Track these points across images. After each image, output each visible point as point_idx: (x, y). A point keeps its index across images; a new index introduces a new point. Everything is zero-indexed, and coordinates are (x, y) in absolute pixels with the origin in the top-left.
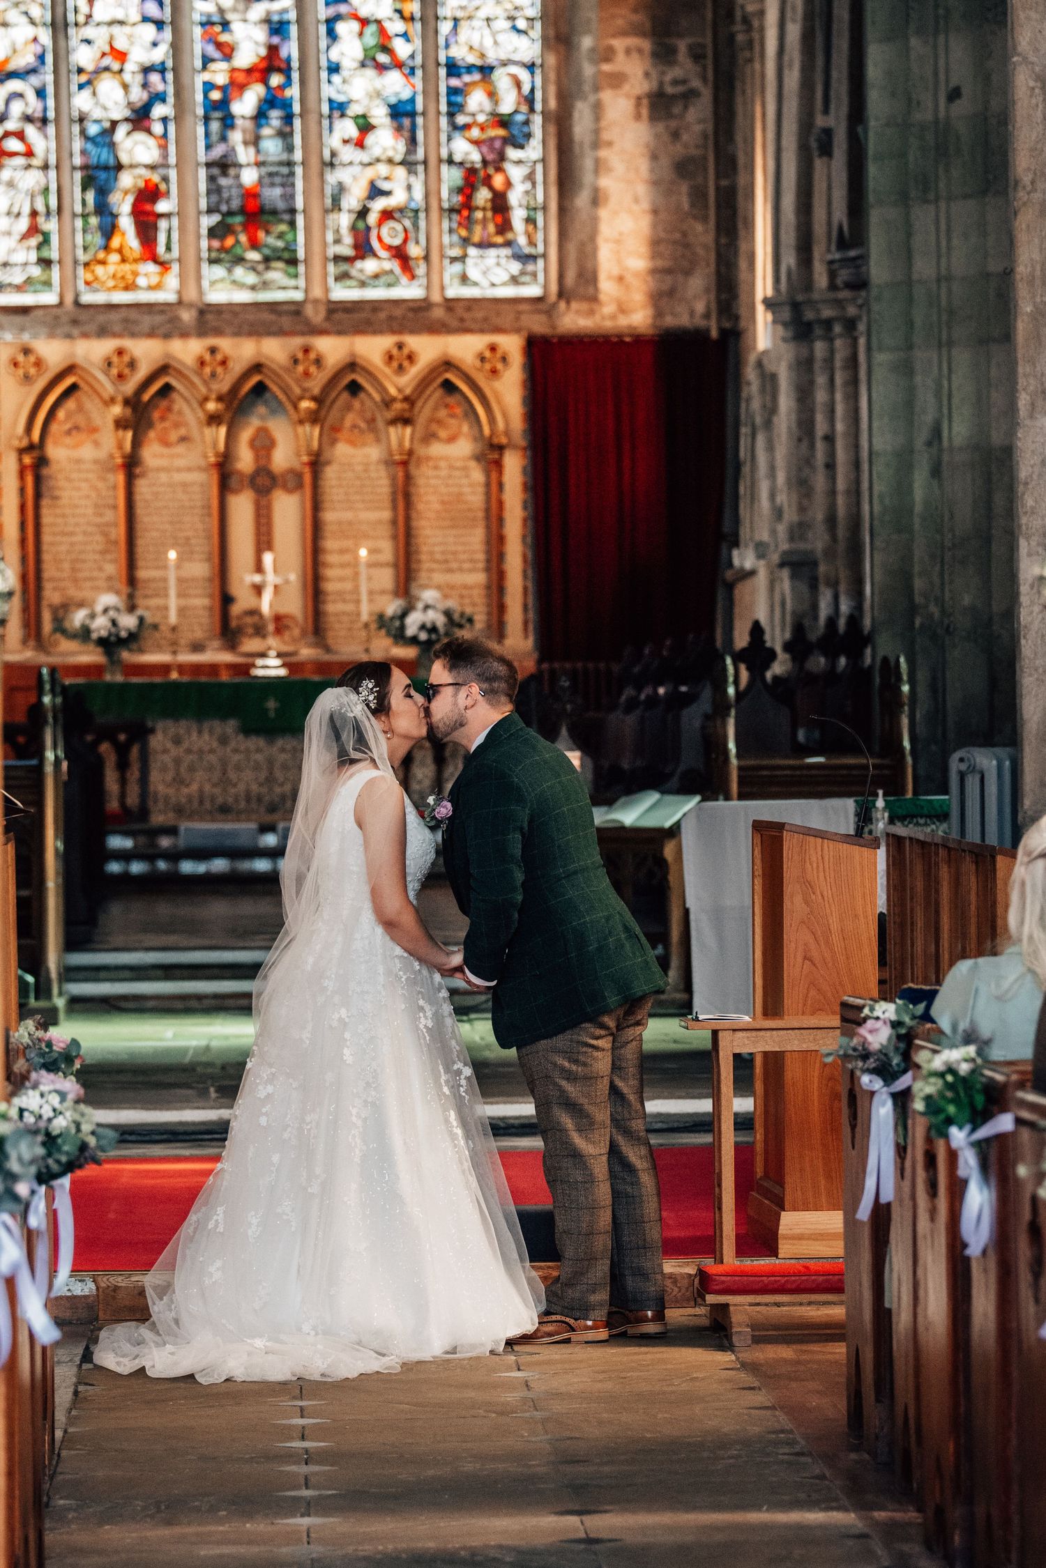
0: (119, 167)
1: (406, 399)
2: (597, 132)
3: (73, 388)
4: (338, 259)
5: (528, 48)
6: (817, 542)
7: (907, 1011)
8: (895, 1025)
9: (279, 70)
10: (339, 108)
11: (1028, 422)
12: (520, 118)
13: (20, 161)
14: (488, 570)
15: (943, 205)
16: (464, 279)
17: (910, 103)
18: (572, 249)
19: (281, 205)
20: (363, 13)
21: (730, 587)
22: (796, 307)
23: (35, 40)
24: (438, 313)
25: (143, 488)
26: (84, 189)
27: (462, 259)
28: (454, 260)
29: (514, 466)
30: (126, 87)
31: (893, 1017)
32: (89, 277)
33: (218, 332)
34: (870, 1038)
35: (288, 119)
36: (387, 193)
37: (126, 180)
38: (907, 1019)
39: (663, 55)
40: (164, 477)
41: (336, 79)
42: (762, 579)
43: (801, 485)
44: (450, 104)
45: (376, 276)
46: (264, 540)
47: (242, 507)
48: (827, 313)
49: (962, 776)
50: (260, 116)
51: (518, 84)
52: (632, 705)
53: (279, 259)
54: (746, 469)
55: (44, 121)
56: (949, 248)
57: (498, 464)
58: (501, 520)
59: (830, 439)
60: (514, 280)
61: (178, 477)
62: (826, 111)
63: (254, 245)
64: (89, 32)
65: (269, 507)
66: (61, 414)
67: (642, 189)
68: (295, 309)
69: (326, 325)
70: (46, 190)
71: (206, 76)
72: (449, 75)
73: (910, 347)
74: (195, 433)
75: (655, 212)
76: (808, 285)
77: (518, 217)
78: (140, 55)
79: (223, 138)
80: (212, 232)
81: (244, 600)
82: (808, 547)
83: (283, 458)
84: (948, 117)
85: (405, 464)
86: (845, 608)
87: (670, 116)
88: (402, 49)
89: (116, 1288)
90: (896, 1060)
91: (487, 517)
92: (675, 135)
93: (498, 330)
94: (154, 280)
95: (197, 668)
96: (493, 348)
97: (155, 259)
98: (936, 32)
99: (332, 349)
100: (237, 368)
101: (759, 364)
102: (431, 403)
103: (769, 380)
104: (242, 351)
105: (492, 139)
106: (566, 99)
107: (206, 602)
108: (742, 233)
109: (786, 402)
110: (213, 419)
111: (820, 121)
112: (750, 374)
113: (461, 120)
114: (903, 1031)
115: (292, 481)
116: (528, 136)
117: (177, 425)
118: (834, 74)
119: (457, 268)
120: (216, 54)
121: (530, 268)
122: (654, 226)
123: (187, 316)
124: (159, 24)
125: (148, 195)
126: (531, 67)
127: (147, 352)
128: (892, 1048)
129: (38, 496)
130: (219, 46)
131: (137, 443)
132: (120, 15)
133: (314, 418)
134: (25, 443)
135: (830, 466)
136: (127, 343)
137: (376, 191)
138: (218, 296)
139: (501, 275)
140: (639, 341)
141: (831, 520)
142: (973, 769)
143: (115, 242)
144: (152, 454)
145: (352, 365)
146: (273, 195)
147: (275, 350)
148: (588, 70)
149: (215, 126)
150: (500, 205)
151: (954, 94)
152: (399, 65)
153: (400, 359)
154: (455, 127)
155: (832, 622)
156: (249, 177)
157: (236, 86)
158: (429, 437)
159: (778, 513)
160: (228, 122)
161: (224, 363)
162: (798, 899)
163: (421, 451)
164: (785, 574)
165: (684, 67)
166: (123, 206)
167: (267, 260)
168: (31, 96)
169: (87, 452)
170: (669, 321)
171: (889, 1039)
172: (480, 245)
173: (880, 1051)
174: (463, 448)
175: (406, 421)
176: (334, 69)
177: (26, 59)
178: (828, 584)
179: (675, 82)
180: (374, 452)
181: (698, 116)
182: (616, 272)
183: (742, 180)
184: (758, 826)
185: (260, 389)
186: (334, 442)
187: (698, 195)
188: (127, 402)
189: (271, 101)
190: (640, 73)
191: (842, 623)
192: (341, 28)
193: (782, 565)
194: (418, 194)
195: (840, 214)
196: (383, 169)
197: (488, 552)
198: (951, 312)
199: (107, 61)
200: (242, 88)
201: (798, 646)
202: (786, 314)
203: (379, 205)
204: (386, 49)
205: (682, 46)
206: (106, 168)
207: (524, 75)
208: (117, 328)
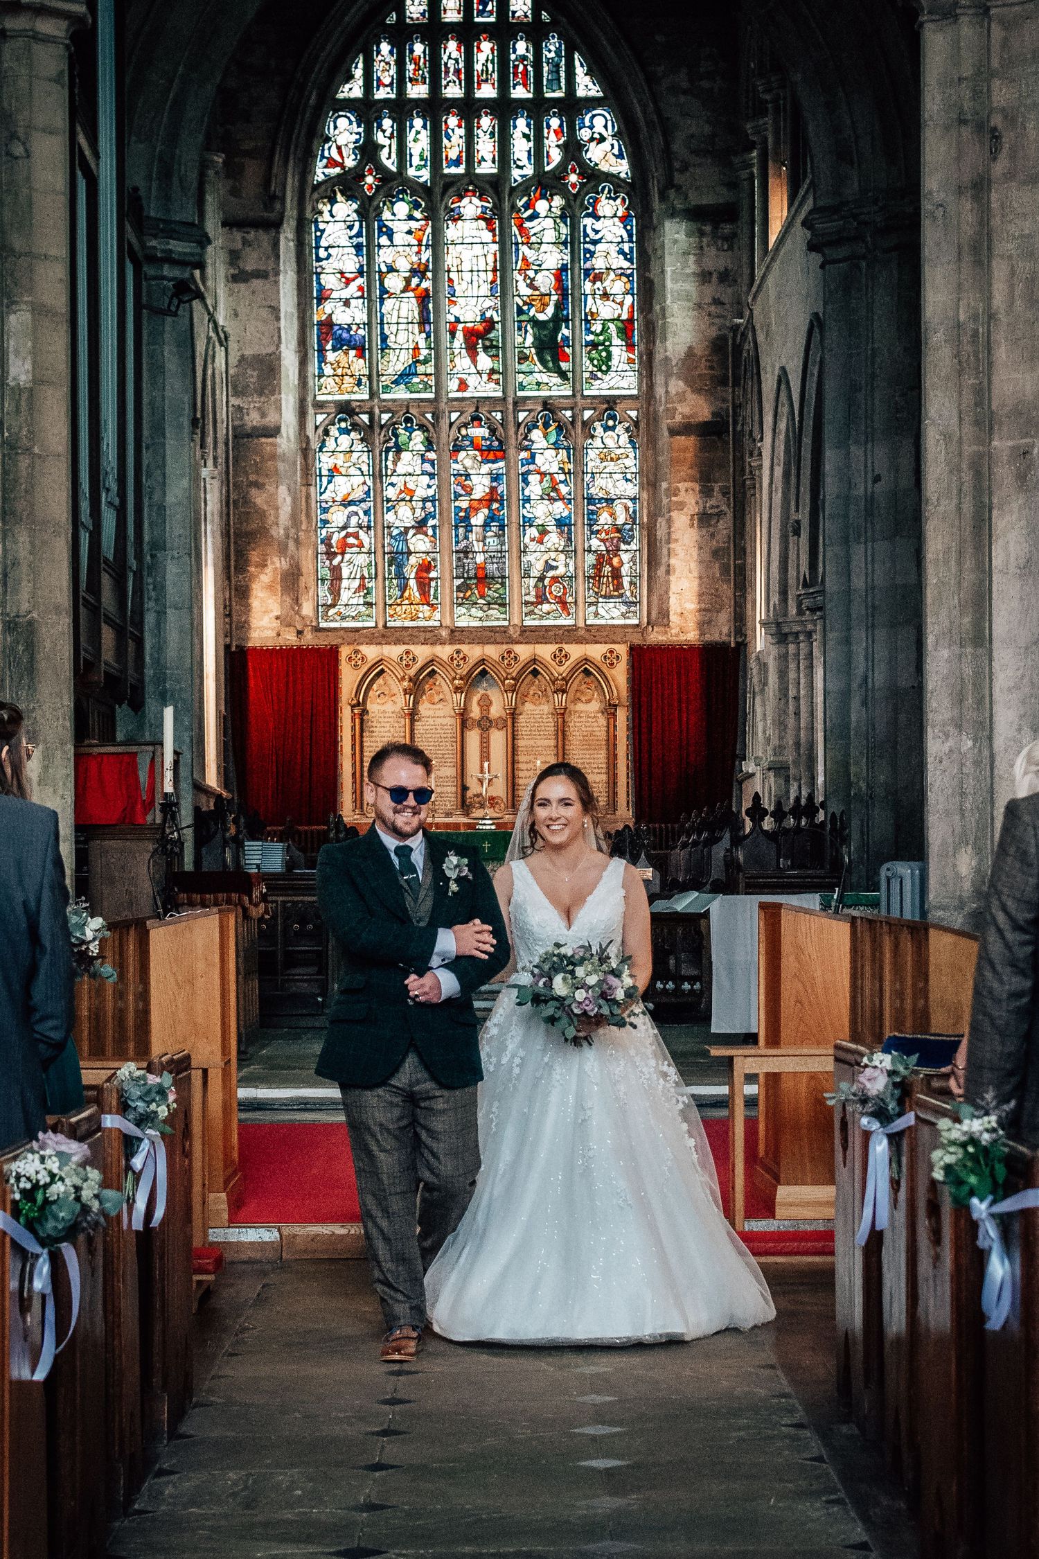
0: (410, 553)
1: (563, 679)
2: (669, 534)
3: (382, 671)
4: (527, 603)
5: (631, 489)
6: (789, 756)
7: (902, 1062)
8: (891, 1073)
9: (496, 501)
10: (529, 522)
11: (934, 653)
12: (628, 527)
13: (355, 550)
14: (608, 773)
15: (870, 544)
16: (597, 614)
17: (850, 484)
18: (655, 598)
19: (497, 574)
20: (543, 469)
21: (740, 783)
22: (778, 625)
23: (364, 483)
24: (582, 632)
25: (419, 726)
26: (390, 565)
27: (596, 604)
28: (591, 604)
29: (622, 716)
30: (413, 509)
31: (889, 1067)
32: (392, 612)
33: (461, 642)
34: (868, 1085)
35: (502, 527)
36: (556, 568)
37: (413, 560)
38: (901, 1069)
39: (706, 492)
40: (431, 721)
41: (527, 505)
42: (758, 777)
43: (781, 724)
44: (589, 519)
45: (548, 613)
46: (485, 755)
47: (473, 737)
48: (796, 628)
49: (888, 880)
50: (486, 525)
51: (627, 509)
52: (685, 845)
53: (495, 603)
54: (750, 717)
55: (369, 528)
56: (873, 570)
57: (614, 715)
58: (615, 745)
59: (797, 698)
60: (624, 615)
61: (439, 721)
62: (797, 511)
63: (482, 597)
64: (394, 479)
65: (488, 738)
66: (375, 686)
67: (694, 566)
68: (504, 630)
69: (521, 639)
70: (370, 565)
71: (457, 503)
72: (588, 504)
73: (849, 629)
74: (448, 697)
75: (700, 578)
76: (785, 614)
77: (626, 581)
78: (421, 493)
79: (466, 538)
80: (459, 589)
81: (474, 788)
82: (785, 759)
83: (496, 711)
84: (873, 492)
85: (563, 714)
86: (804, 793)
87: (710, 526)
88: (564, 489)
89: (295, 1236)
90: (892, 1106)
91: (608, 745)
92: (713, 535)
93: (614, 642)
94: (427, 614)
95: (447, 825)
96: (611, 652)
97: (428, 604)
98: (866, 442)
99: (524, 651)
100: (472, 662)
101: (758, 658)
102: (577, 681)
103: (763, 667)
104: (474, 652)
105: (612, 539)
106: (653, 516)
107: (454, 789)
108: (749, 590)
109: (773, 678)
110: (458, 689)
111: (794, 517)
112: (753, 664)
113: (595, 528)
114: (898, 1080)
115: (500, 724)
116: (632, 537)
117: (438, 693)
118: (802, 489)
119: (593, 609)
120: (463, 492)
121: (632, 609)
122: (700, 585)
123: (444, 633)
124: (431, 476)
125: (425, 568)
126: (633, 499)
127: (422, 652)
128: (888, 1094)
129: (362, 731)
130: (463, 487)
131: (416, 703)
132: (411, 471)
133: (513, 689)
134: (354, 702)
135: (797, 714)
136: (411, 647)
137: (548, 567)
138: (462, 623)
139: (616, 613)
140: (692, 648)
141: (797, 744)
142: (895, 875)
143: (406, 594)
144: (424, 708)
145: (534, 661)
146: (492, 568)
147: (492, 651)
148: (665, 501)
149: (461, 530)
150: (616, 575)
151: (877, 479)
152: (562, 499)
153: (560, 657)
154: (592, 533)
155: (798, 799)
156: (480, 558)
157: (473, 509)
158: (577, 700)
159: (768, 740)
160: (469, 528)
161: (464, 658)
162: (792, 958)
163: (571, 707)
164: (771, 774)
165: (717, 499)
166: (410, 572)
167: (489, 604)
168: (361, 514)
169: (389, 707)
170: (708, 638)
171: (886, 1087)
172: (605, 597)
173: (877, 1096)
174: (595, 706)
175: (564, 691)
176: (528, 500)
177: (358, 494)
178: (795, 779)
179: (713, 507)
180: (546, 708)
181: (724, 526)
182: (679, 611)
183: (749, 560)
184: (763, 906)
185: (484, 673)
186: (523, 703)
187: (725, 570)
188: (410, 680)
189: (491, 518)
190: (693, 502)
191: (803, 801)
192: (531, 478)
193: (769, 769)
194: (572, 568)
195: (805, 569)
196: (553, 555)
197: (608, 763)
198: (874, 607)
199: (403, 495)
200: (477, 510)
201: (779, 814)
202: (773, 630)
203: (551, 574)
204: (555, 489)
205: (716, 487)
206: (402, 553)
207: (630, 504)
208: (406, 640)
